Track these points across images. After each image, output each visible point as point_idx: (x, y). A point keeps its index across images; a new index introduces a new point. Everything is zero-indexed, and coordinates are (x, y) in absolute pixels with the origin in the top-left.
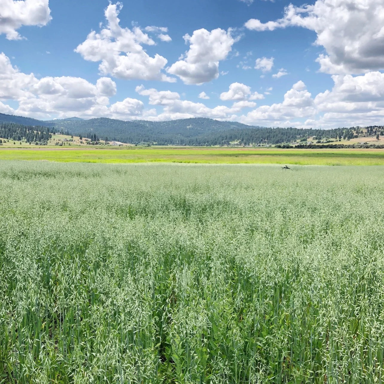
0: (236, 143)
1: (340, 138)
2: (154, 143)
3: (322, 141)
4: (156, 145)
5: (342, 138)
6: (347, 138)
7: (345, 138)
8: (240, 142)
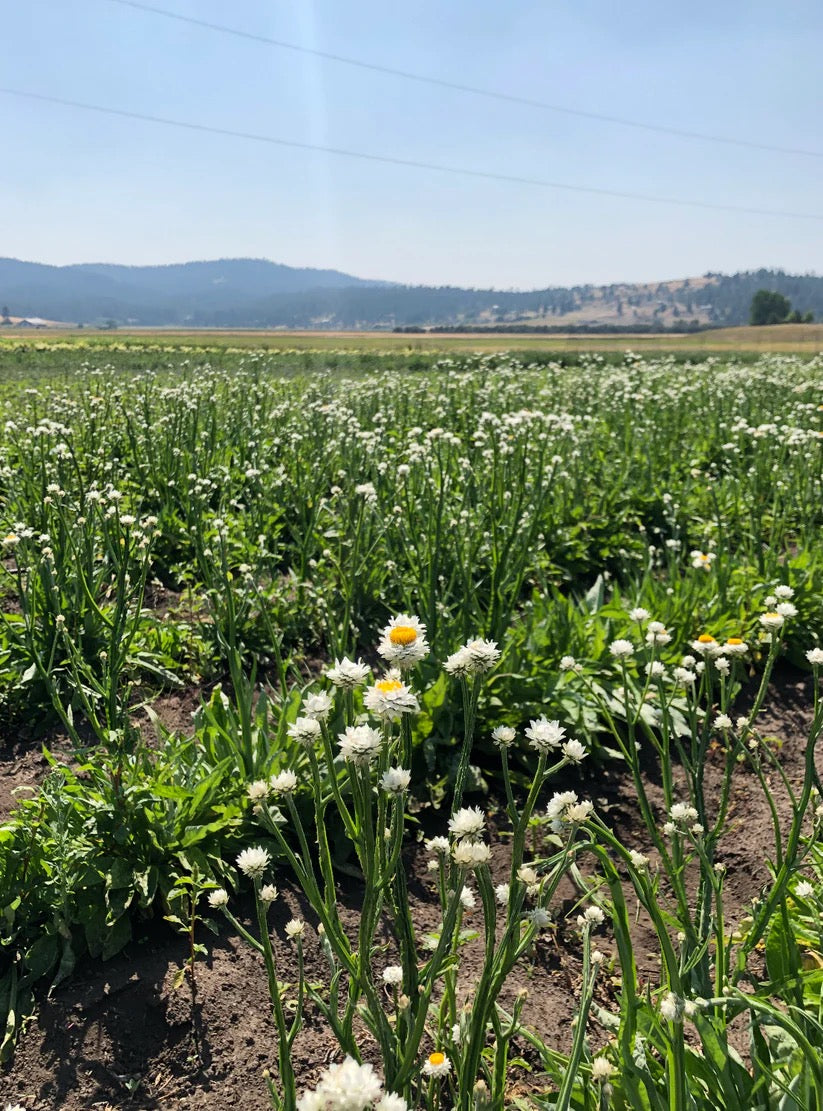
0: (325, 320)
1: (546, 310)
2: (130, 320)
3: (507, 317)
4: (134, 324)
5: (549, 313)
6: (558, 310)
7: (554, 310)
8: (333, 319)
